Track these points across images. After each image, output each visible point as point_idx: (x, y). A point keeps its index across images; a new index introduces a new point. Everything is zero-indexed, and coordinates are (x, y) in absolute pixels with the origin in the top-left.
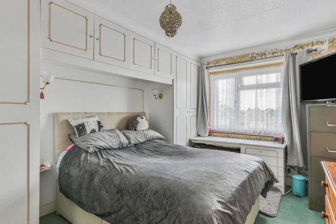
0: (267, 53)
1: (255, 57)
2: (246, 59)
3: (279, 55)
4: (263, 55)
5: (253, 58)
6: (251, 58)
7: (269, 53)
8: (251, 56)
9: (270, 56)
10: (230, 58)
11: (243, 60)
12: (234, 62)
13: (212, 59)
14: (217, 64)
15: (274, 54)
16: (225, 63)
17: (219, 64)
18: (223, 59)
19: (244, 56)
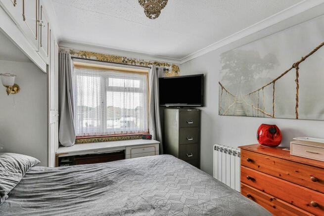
0: (136, 61)
1: (127, 62)
2: (118, 61)
3: (145, 66)
4: (133, 62)
5: (124, 63)
6: (123, 61)
7: (138, 62)
8: (123, 59)
9: (139, 64)
10: (102, 55)
11: (115, 61)
12: (105, 60)
13: (77, 49)
14: (84, 57)
15: (142, 64)
16: (94, 58)
17: (88, 58)
18: (93, 54)
19: (116, 58)
